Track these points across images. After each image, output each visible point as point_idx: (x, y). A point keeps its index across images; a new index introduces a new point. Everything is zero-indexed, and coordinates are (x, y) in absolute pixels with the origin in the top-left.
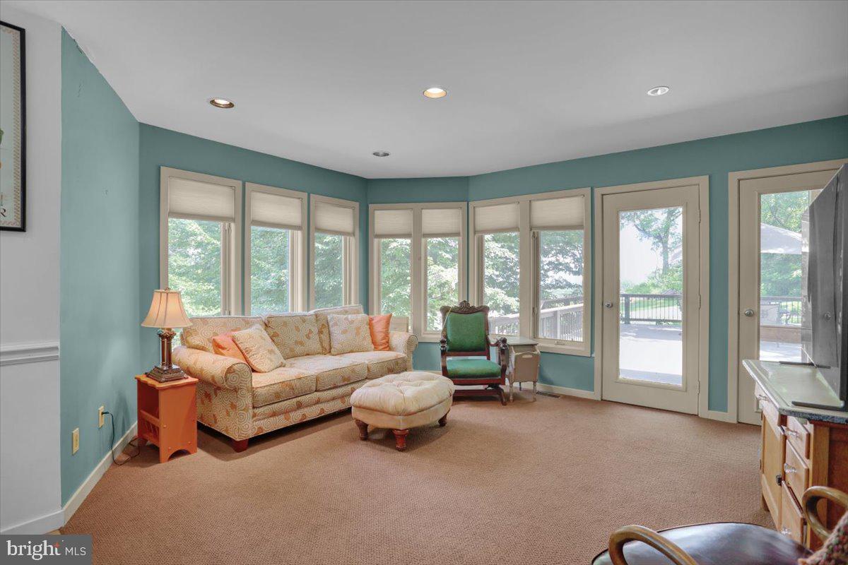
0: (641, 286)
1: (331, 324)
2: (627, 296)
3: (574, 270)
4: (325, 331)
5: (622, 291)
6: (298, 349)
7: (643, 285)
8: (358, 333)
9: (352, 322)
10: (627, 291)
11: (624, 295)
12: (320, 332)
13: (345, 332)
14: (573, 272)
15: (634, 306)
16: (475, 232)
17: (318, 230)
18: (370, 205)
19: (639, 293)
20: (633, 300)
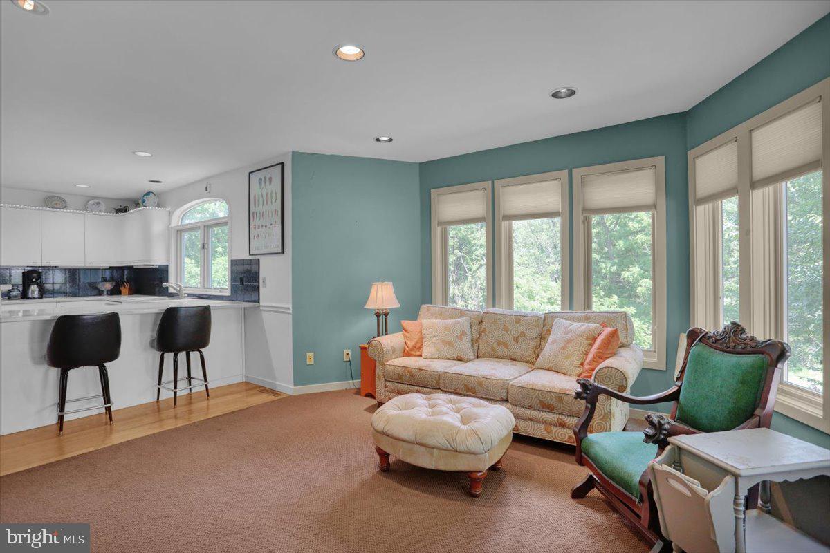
6: (501, 350)
17: (583, 210)
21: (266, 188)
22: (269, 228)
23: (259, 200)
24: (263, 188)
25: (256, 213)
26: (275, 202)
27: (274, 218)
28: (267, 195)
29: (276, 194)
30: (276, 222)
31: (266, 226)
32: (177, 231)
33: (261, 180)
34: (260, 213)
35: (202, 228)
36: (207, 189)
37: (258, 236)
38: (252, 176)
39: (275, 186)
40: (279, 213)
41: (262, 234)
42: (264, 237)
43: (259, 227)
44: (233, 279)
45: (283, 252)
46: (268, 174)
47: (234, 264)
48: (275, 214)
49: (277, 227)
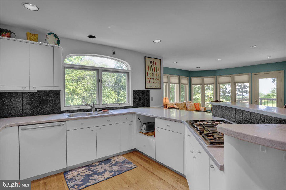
0: (267, 96)
1: (187, 105)
2: (261, 99)
3: (241, 91)
4: (185, 106)
5: (260, 98)
7: (268, 95)
8: (193, 107)
9: (191, 104)
10: (261, 97)
11: (260, 99)
12: (185, 107)
13: (190, 107)
14: (240, 91)
15: (264, 103)
16: (218, 83)
17: (182, 84)
18: (191, 77)
19: (266, 98)
20: (264, 100)
21: (153, 65)
22: (155, 80)
23: (150, 69)
24: (152, 65)
25: (149, 73)
26: (158, 71)
27: (158, 77)
28: (154, 68)
29: (158, 69)
30: (158, 78)
31: (154, 79)
32: (64, 67)
33: (151, 62)
34: (151, 74)
35: (100, 70)
36: (114, 53)
37: (150, 82)
38: (146, 58)
39: (158, 66)
40: (160, 76)
41: (152, 81)
42: (153, 83)
43: (150, 79)
44: (134, 98)
45: (161, 89)
46: (155, 61)
47: (135, 92)
48: (158, 75)
49: (159, 80)
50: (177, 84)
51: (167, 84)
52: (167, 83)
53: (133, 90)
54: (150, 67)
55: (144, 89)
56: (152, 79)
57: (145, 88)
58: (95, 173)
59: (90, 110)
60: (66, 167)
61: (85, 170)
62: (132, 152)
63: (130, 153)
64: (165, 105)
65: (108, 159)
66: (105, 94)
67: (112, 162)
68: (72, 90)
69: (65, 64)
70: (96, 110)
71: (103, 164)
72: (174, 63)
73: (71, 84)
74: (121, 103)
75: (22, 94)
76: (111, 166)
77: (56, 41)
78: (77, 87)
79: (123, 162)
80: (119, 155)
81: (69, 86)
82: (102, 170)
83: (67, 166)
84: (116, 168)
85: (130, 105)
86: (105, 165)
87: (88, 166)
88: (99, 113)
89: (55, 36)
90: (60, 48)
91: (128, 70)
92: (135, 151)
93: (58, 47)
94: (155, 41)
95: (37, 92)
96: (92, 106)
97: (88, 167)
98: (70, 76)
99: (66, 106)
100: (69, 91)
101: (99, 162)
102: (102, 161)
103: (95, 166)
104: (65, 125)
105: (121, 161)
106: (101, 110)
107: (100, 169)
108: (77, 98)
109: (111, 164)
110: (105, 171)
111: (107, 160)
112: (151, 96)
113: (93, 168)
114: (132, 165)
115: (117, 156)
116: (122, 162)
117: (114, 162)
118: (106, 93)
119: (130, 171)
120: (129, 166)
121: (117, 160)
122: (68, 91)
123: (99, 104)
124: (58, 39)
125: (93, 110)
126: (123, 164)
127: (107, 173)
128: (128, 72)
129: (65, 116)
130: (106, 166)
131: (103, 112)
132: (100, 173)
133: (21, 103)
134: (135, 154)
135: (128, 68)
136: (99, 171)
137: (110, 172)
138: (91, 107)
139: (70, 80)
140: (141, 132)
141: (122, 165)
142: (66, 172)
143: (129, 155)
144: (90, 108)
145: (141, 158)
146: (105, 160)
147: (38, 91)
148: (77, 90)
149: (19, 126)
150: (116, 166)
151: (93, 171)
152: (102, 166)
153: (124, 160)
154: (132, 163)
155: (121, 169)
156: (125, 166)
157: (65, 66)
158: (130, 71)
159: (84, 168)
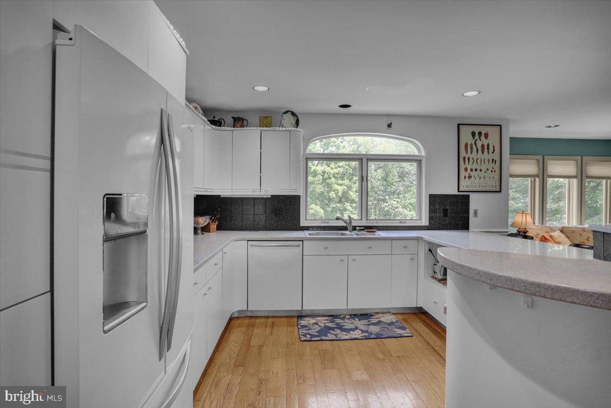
17: (588, 177)
21: (480, 140)
22: (485, 172)
23: (472, 148)
24: (477, 140)
25: (469, 159)
26: (493, 153)
27: (491, 165)
28: (483, 146)
29: (494, 147)
30: (493, 168)
31: (481, 170)
32: (306, 158)
33: (473, 134)
34: (473, 159)
35: (364, 160)
36: (389, 126)
37: (470, 177)
38: (462, 128)
39: (493, 140)
40: (498, 162)
41: (476, 176)
42: (478, 178)
43: (472, 170)
44: (432, 211)
45: (500, 191)
46: (484, 130)
47: (433, 198)
48: (493, 162)
49: (495, 171)
50: (571, 180)
51: (537, 179)
52: (538, 176)
53: (430, 195)
54: (471, 145)
55: (456, 193)
56: (476, 170)
57: (459, 191)
58: (340, 327)
59: (345, 228)
60: (300, 308)
61: (326, 320)
62: (415, 314)
63: (412, 313)
64: (521, 229)
65: (367, 314)
66: (408, 201)
67: (371, 320)
68: (340, 194)
69: (308, 154)
70: (354, 228)
71: (356, 319)
72: (549, 127)
73: (340, 182)
74: (404, 220)
75: (254, 200)
76: (368, 325)
77: (294, 122)
78: (351, 187)
79: (392, 323)
80: (389, 313)
81: (336, 186)
82: (352, 326)
83: (302, 307)
84: (374, 329)
85: (422, 223)
86: (359, 320)
87: (333, 316)
88: (358, 235)
89: (293, 114)
90: (299, 131)
91: (420, 154)
92: (421, 313)
93: (295, 131)
94: (466, 94)
95: (270, 197)
96: (348, 221)
97: (332, 318)
98: (340, 167)
99: (309, 220)
100: (336, 195)
101: (350, 315)
102: (355, 315)
103: (343, 318)
104: (301, 246)
105: (388, 322)
106: (363, 230)
107: (348, 324)
108: (350, 208)
109: (370, 321)
110: (356, 328)
111: (364, 316)
112: (473, 206)
113: (338, 321)
114: (404, 331)
115: (383, 313)
116: (388, 324)
117: (374, 320)
118: (409, 199)
119: (397, 338)
120: (399, 331)
121: (382, 319)
122: (334, 196)
123: (362, 220)
124: (296, 118)
125: (350, 228)
126: (389, 327)
127: (356, 332)
128: (419, 158)
129: (305, 234)
130: (361, 324)
131: (366, 233)
132: (346, 329)
133: (252, 212)
134: (419, 317)
135: (420, 150)
136: (346, 327)
137: (363, 331)
138: (346, 222)
139: (338, 174)
140: (433, 277)
141: (387, 328)
142: (300, 316)
143: (406, 317)
144: (344, 224)
145: (427, 325)
146: (361, 315)
147: (272, 196)
148: (350, 192)
149: (248, 241)
150: (376, 327)
151: (337, 324)
152: (353, 321)
153: (394, 321)
154: (406, 328)
155: (382, 332)
156: (392, 330)
157: (309, 156)
158: (423, 156)
159: (326, 318)
